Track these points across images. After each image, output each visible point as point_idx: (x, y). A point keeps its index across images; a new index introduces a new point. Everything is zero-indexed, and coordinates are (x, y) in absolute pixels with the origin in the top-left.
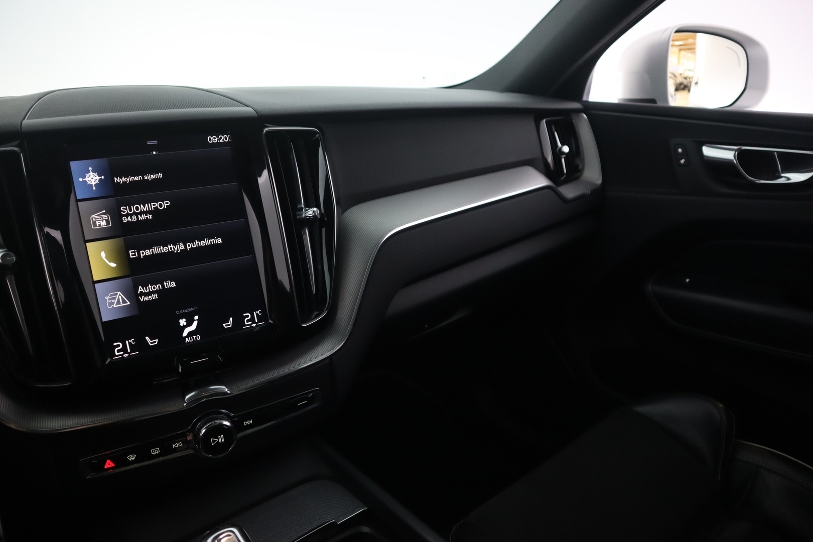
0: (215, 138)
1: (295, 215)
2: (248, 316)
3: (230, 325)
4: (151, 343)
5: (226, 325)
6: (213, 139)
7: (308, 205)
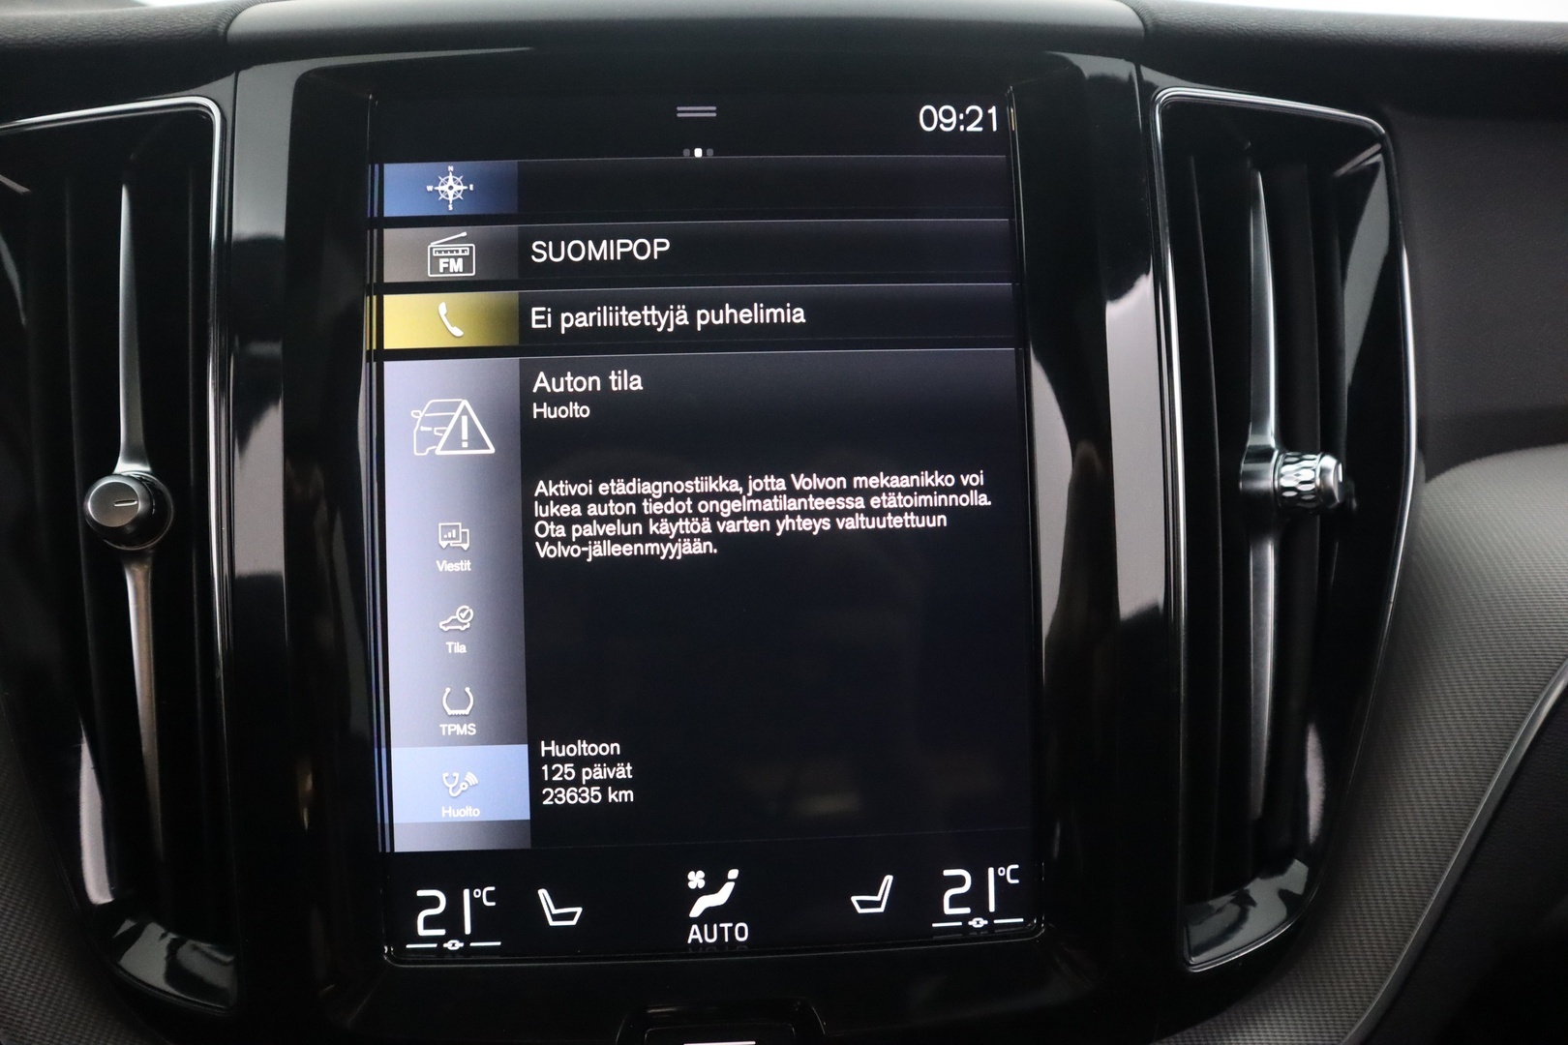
0: (947, 114)
1: (1232, 475)
2: (960, 881)
3: (878, 904)
4: (555, 917)
5: (863, 904)
6: (940, 118)
7: (1293, 442)
